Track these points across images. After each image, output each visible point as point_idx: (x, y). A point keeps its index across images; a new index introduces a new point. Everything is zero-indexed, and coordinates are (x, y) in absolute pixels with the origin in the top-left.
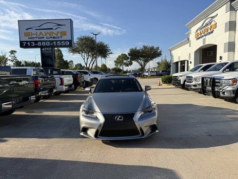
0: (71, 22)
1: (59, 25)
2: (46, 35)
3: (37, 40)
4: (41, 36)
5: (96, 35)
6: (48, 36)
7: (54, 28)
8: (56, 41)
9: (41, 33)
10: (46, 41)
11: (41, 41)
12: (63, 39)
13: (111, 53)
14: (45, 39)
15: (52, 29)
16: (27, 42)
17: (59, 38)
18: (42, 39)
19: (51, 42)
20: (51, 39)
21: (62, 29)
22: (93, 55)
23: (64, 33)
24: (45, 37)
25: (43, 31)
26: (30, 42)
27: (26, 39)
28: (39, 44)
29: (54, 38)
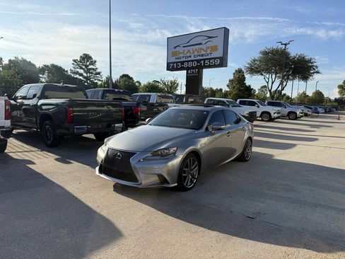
0: (226, 31)
1: (210, 37)
2: (193, 53)
3: (184, 59)
4: (188, 54)
5: (286, 45)
6: (196, 53)
7: (204, 42)
8: (204, 60)
9: (189, 51)
10: (192, 61)
11: (188, 61)
12: (213, 56)
13: (318, 72)
14: (192, 58)
15: (201, 44)
16: (174, 63)
17: (208, 55)
18: (189, 59)
19: (198, 61)
20: (199, 58)
21: (214, 42)
23: (215, 48)
24: (192, 56)
25: (191, 48)
26: (177, 63)
27: (173, 60)
28: (186, 65)
29: (202, 55)
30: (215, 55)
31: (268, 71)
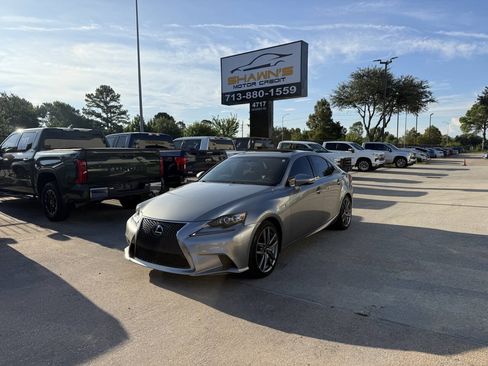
0: (304, 46)
1: (281, 56)
2: (259, 78)
3: (246, 88)
4: (252, 81)
5: (386, 63)
6: (262, 79)
7: (272, 63)
8: (275, 88)
9: (252, 76)
10: (258, 90)
11: (251, 91)
12: (286, 82)
13: (433, 101)
14: (258, 86)
15: (269, 65)
16: (231, 93)
17: (279, 81)
18: (254, 87)
19: (267, 90)
20: (267, 85)
21: (287, 62)
22: (385, 108)
23: (288, 71)
24: (257, 82)
25: (255, 72)
26: (236, 93)
27: (231, 89)
28: (248, 96)
29: (272, 81)
30: (289, 80)
31: (364, 101)
